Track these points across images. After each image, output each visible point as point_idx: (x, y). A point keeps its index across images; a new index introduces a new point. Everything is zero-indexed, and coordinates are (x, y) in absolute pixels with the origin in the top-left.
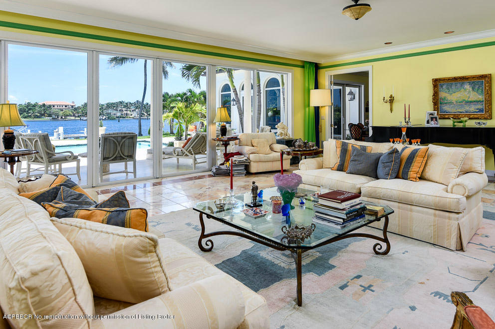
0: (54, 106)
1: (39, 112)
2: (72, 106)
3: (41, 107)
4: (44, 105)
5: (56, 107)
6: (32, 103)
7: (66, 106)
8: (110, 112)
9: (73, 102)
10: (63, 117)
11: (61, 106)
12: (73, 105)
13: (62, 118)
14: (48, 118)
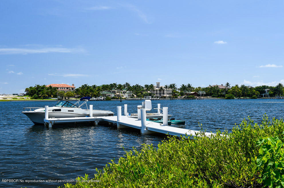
0: (58, 89)
1: (47, 93)
2: (73, 89)
3: (48, 89)
4: (51, 87)
5: (59, 89)
6: (40, 85)
7: (67, 89)
8: (105, 93)
9: (73, 85)
10: (67, 98)
11: (63, 88)
12: (73, 87)
13: (65, 98)
14: (55, 99)
